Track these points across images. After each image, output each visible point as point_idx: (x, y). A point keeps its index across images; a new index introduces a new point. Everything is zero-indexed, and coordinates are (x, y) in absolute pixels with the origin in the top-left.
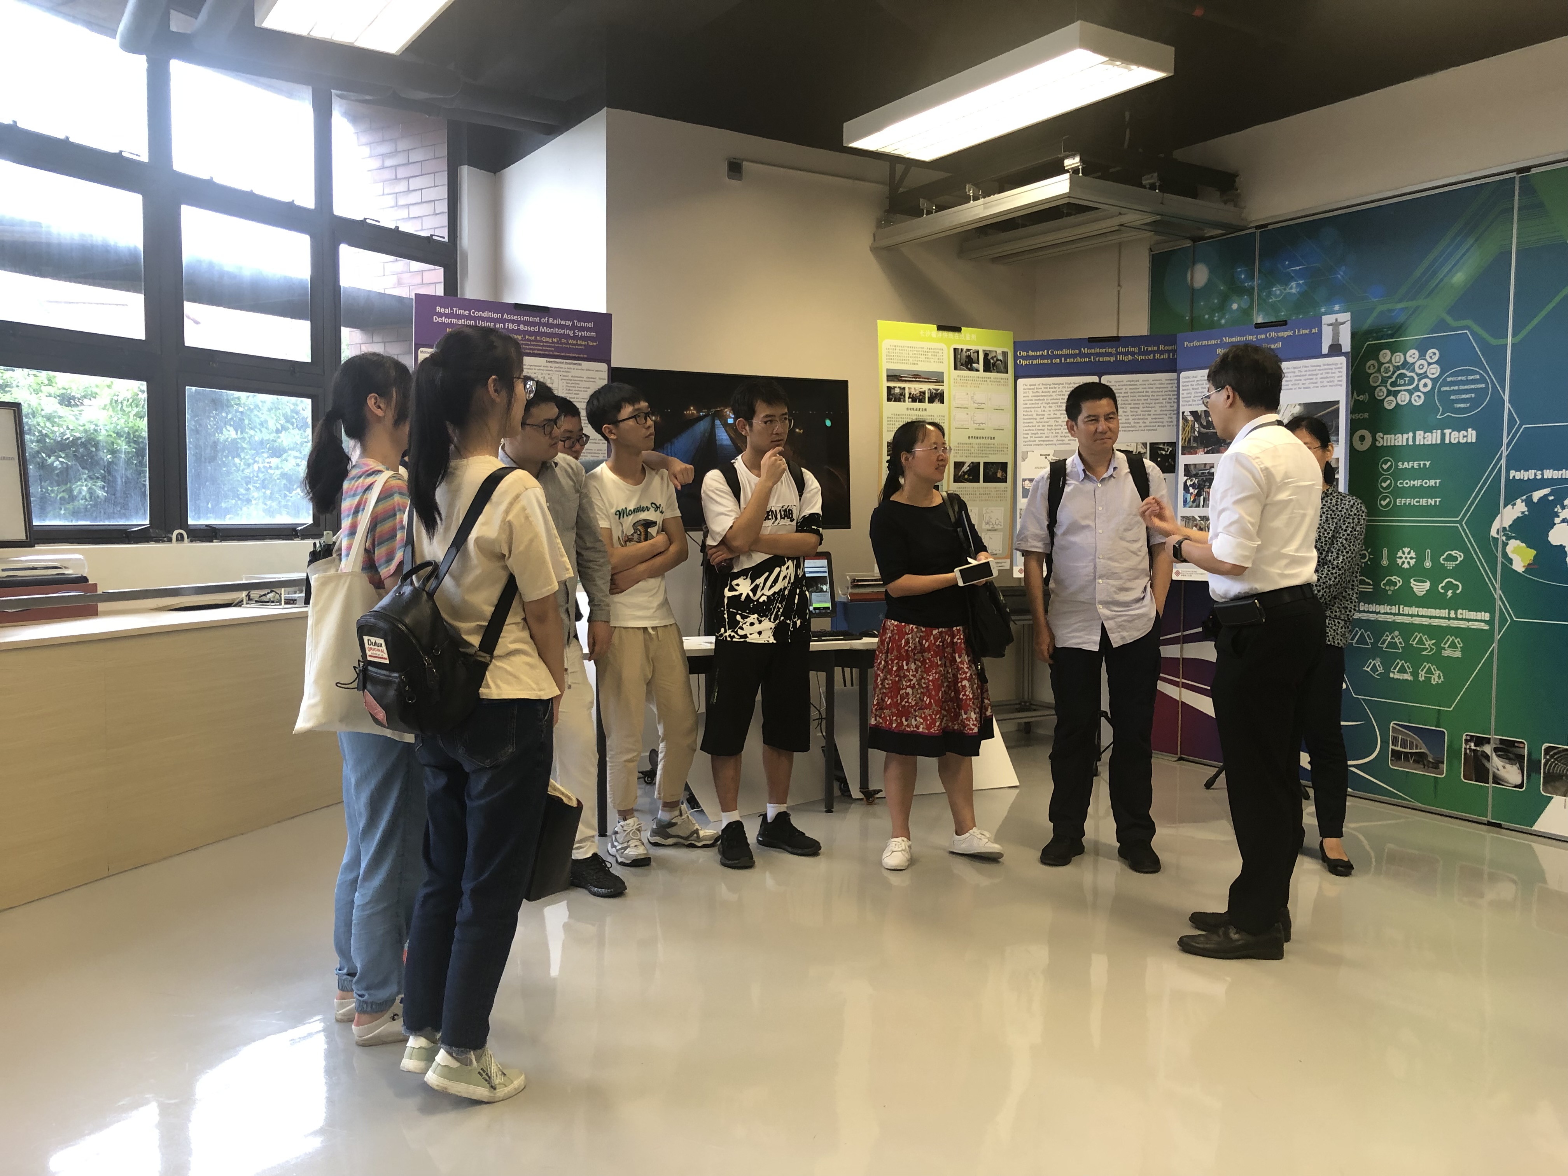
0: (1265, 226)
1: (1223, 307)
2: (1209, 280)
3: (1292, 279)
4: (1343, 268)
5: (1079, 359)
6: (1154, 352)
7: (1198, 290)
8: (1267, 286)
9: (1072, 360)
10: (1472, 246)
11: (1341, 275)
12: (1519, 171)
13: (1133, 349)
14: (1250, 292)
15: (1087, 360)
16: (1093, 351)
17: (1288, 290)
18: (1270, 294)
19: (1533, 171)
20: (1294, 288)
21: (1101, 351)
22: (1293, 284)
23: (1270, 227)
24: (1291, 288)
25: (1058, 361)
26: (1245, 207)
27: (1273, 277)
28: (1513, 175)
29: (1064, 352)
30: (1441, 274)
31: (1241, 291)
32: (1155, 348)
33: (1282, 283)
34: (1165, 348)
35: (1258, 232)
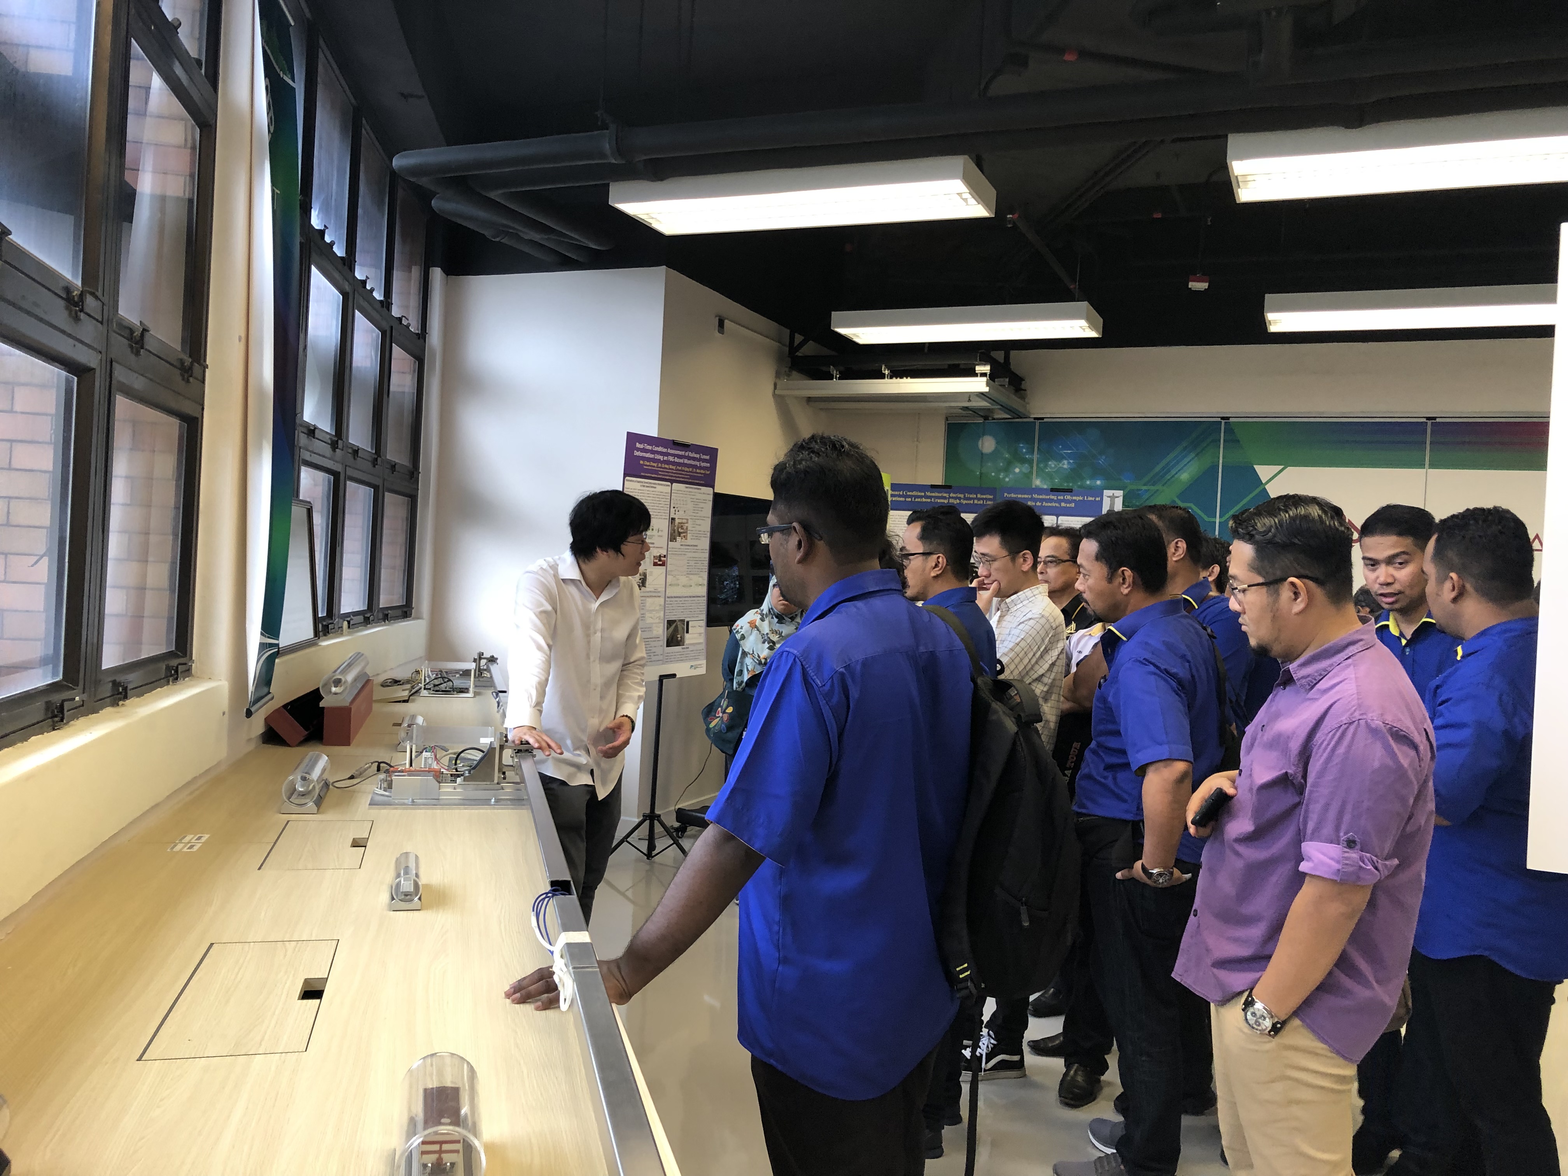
0: (1042, 419)
1: (1007, 469)
2: (996, 450)
3: (1063, 458)
4: (1104, 457)
5: (924, 500)
6: (974, 499)
7: (986, 454)
8: (1044, 460)
9: (919, 500)
10: (1193, 459)
11: (1102, 461)
12: (1223, 418)
13: (959, 495)
14: (1030, 462)
15: (929, 500)
16: (933, 494)
17: (1061, 465)
18: (1046, 466)
19: (1231, 420)
20: (1065, 464)
21: (939, 494)
22: (1065, 462)
23: (1045, 420)
24: (1064, 464)
25: (910, 499)
26: (1028, 402)
27: (1047, 455)
28: (1220, 420)
29: (914, 493)
30: (1173, 472)
31: (1023, 461)
32: (975, 496)
33: (1056, 460)
34: (984, 497)
35: (1038, 422)
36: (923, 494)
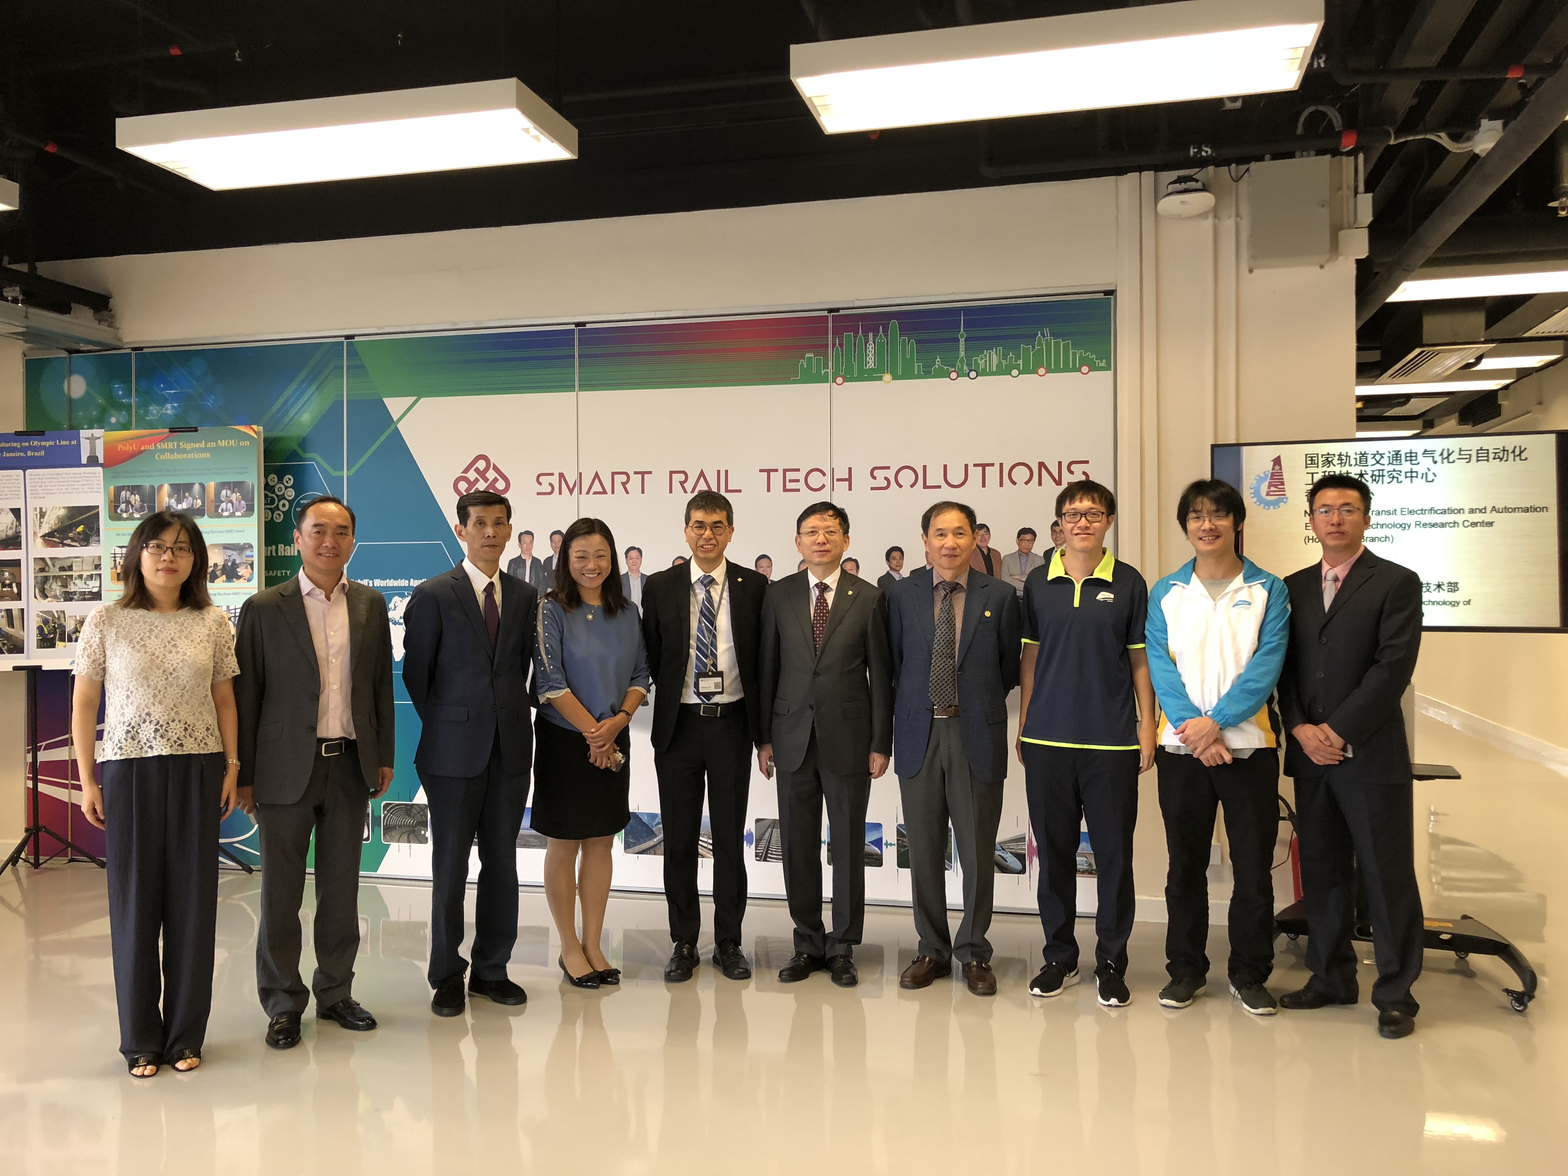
0: (141, 349)
3: (167, 401)
4: (213, 397)
8: (144, 405)
10: (313, 393)
11: (210, 401)
12: (347, 337)
14: (127, 408)
17: (164, 411)
18: (147, 412)
19: (355, 339)
20: (169, 409)
22: (169, 406)
23: (145, 350)
24: (167, 410)
26: (118, 329)
27: (148, 397)
28: (343, 339)
30: (292, 413)
31: (119, 407)
33: (158, 404)
35: (134, 353)
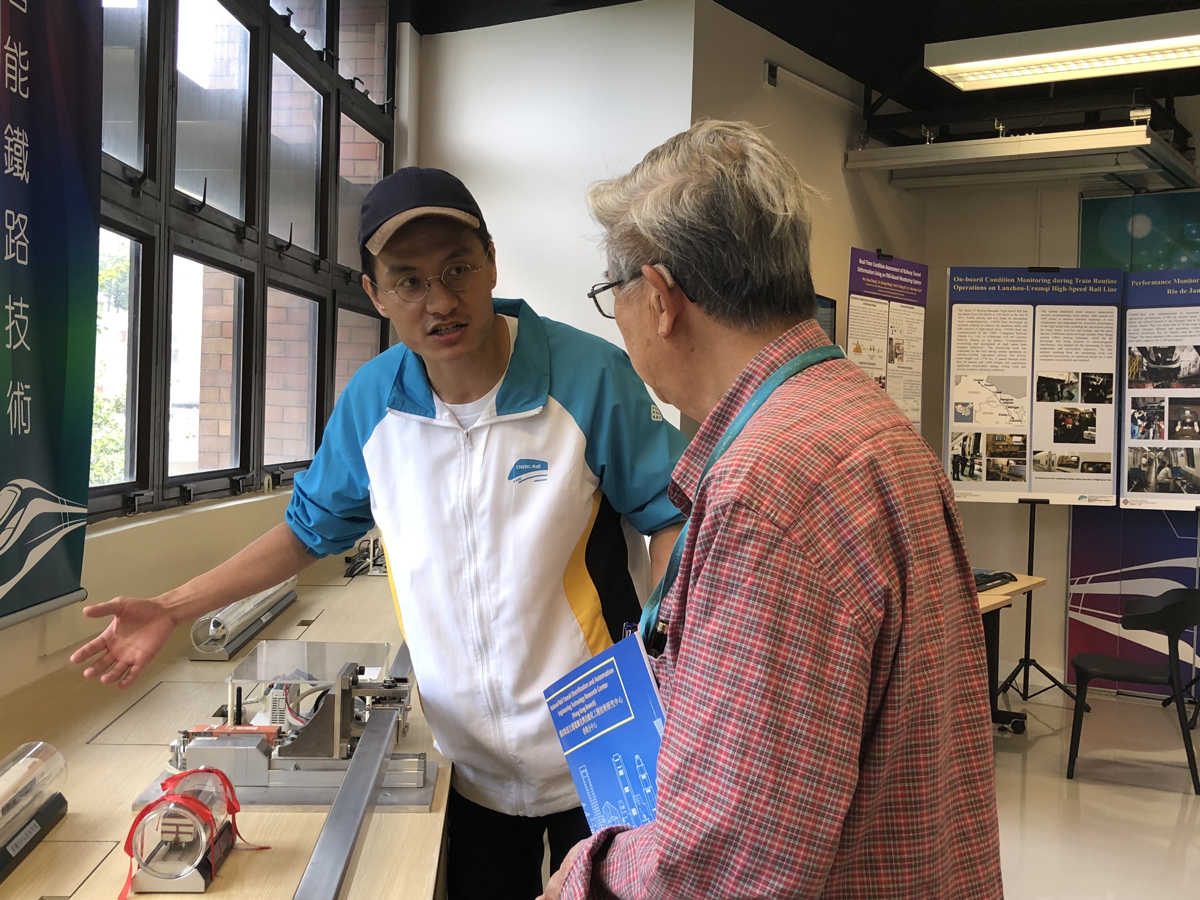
1: (1169, 258)
2: (1153, 232)
5: (1014, 288)
6: (1088, 285)
7: (1139, 239)
9: (1007, 288)
13: (1067, 281)
15: (1022, 289)
16: (1028, 281)
21: (1037, 281)
25: (994, 288)
29: (1000, 280)
32: (1089, 281)
34: (1103, 282)
36: (1013, 280)
